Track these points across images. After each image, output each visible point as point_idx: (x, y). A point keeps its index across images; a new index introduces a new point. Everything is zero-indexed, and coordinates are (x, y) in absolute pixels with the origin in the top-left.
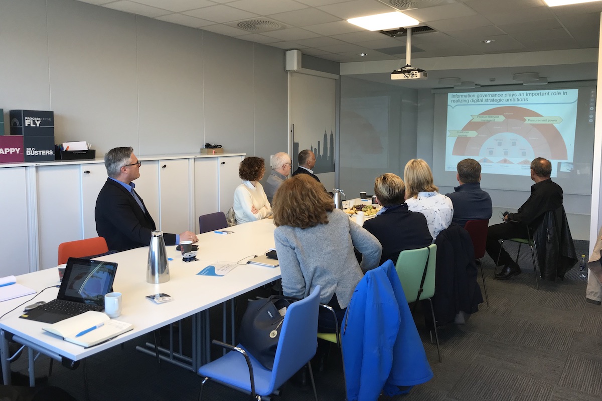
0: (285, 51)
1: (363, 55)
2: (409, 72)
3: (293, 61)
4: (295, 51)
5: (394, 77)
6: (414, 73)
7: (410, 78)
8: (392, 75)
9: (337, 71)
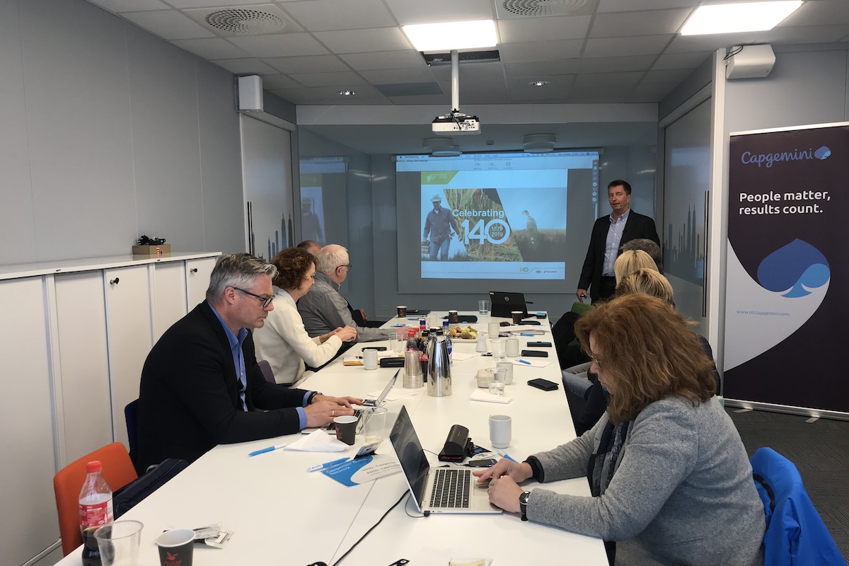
0: (235, 78)
1: (347, 93)
2: (461, 120)
3: (252, 96)
4: (256, 79)
5: (438, 127)
6: (470, 123)
7: (463, 130)
8: (434, 124)
9: (291, 117)
